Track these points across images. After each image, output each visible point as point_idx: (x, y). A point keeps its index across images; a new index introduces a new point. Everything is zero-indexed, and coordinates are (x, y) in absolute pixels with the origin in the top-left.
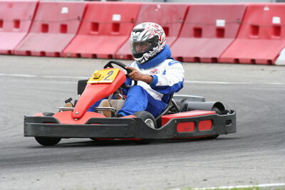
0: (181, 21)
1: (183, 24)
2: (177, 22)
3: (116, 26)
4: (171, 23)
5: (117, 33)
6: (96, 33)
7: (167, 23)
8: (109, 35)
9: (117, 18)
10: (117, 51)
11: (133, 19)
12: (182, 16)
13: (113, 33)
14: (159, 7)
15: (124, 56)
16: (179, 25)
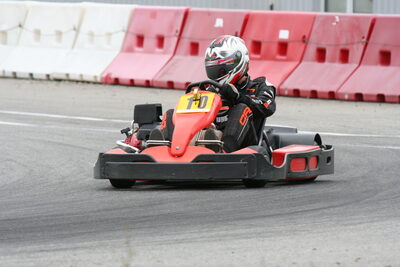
0: (365, 40)
1: (367, 44)
2: (358, 42)
3: (283, 47)
4: (353, 44)
5: (284, 58)
6: (258, 56)
7: (347, 44)
8: (274, 59)
9: (284, 35)
10: (282, 83)
11: (304, 37)
12: (366, 34)
13: (279, 57)
14: (338, 19)
15: (289, 91)
16: (362, 47)
